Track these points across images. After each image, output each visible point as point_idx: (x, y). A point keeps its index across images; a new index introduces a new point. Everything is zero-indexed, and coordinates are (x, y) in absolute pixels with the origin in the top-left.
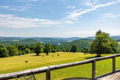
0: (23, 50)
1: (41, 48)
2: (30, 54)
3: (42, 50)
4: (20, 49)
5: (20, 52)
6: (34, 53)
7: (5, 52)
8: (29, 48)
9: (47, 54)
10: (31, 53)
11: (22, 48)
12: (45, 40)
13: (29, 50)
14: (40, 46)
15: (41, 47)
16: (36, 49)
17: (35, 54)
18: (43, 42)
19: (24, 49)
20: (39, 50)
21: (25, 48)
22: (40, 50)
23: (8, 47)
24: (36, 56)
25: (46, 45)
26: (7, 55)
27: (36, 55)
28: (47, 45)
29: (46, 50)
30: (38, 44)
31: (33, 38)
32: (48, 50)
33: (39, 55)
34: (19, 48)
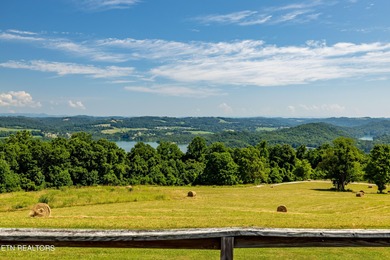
0: (287, 164)
1: (351, 160)
2: (312, 181)
3: (358, 169)
4: (275, 160)
5: (276, 170)
6: (326, 178)
7: (227, 169)
8: (307, 157)
9: (381, 188)
10: (315, 177)
11: (283, 157)
12: (381, 130)
13: (308, 166)
14: (351, 153)
15: (353, 157)
16: (330, 163)
17: (329, 183)
18: (370, 139)
19: (291, 161)
20: (345, 170)
21: (293, 157)
22: (349, 171)
23: (236, 153)
24: (332, 190)
25: (377, 148)
26: (234, 178)
27: (332, 186)
28: (382, 151)
29: (378, 171)
30: (341, 145)
31: (328, 122)
32: (384, 170)
33: (346, 187)
34: (271, 158)
